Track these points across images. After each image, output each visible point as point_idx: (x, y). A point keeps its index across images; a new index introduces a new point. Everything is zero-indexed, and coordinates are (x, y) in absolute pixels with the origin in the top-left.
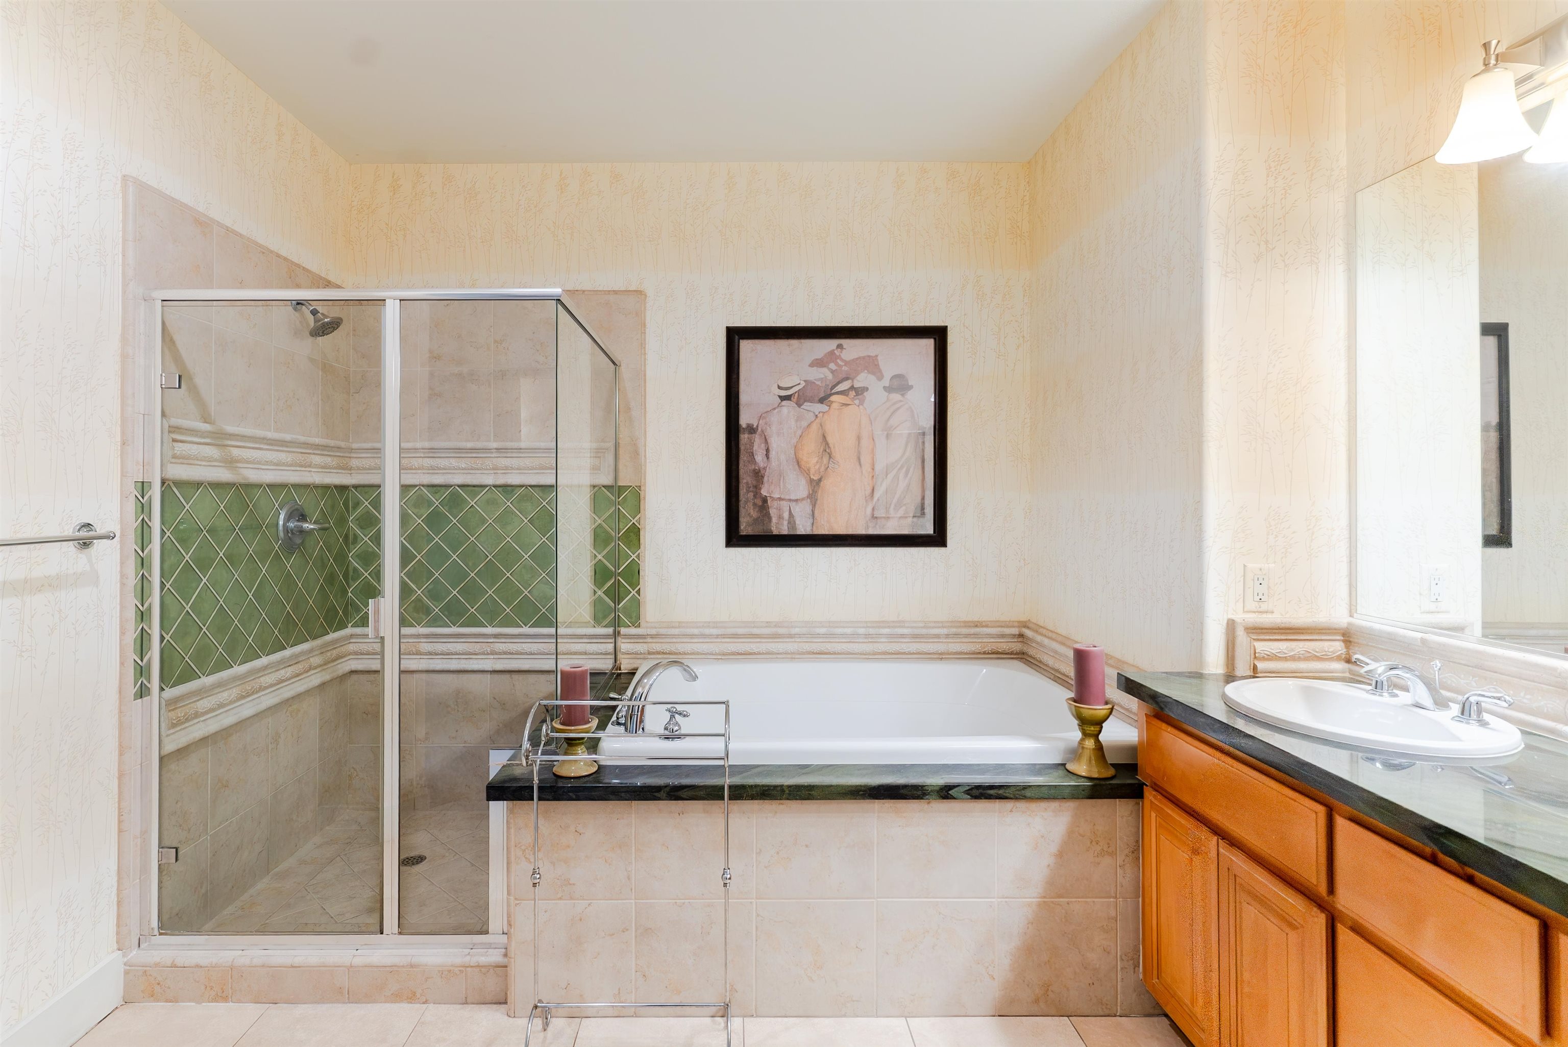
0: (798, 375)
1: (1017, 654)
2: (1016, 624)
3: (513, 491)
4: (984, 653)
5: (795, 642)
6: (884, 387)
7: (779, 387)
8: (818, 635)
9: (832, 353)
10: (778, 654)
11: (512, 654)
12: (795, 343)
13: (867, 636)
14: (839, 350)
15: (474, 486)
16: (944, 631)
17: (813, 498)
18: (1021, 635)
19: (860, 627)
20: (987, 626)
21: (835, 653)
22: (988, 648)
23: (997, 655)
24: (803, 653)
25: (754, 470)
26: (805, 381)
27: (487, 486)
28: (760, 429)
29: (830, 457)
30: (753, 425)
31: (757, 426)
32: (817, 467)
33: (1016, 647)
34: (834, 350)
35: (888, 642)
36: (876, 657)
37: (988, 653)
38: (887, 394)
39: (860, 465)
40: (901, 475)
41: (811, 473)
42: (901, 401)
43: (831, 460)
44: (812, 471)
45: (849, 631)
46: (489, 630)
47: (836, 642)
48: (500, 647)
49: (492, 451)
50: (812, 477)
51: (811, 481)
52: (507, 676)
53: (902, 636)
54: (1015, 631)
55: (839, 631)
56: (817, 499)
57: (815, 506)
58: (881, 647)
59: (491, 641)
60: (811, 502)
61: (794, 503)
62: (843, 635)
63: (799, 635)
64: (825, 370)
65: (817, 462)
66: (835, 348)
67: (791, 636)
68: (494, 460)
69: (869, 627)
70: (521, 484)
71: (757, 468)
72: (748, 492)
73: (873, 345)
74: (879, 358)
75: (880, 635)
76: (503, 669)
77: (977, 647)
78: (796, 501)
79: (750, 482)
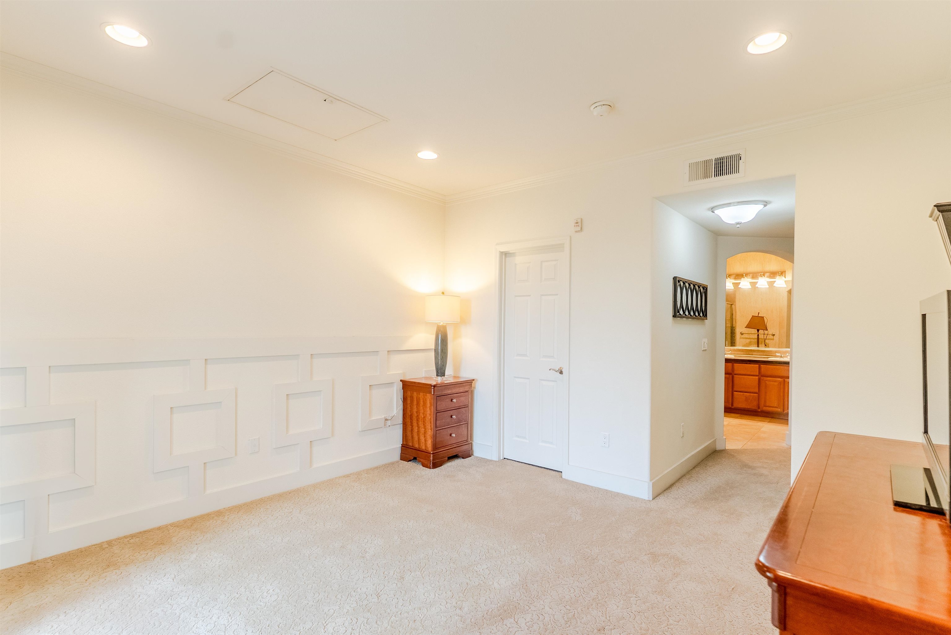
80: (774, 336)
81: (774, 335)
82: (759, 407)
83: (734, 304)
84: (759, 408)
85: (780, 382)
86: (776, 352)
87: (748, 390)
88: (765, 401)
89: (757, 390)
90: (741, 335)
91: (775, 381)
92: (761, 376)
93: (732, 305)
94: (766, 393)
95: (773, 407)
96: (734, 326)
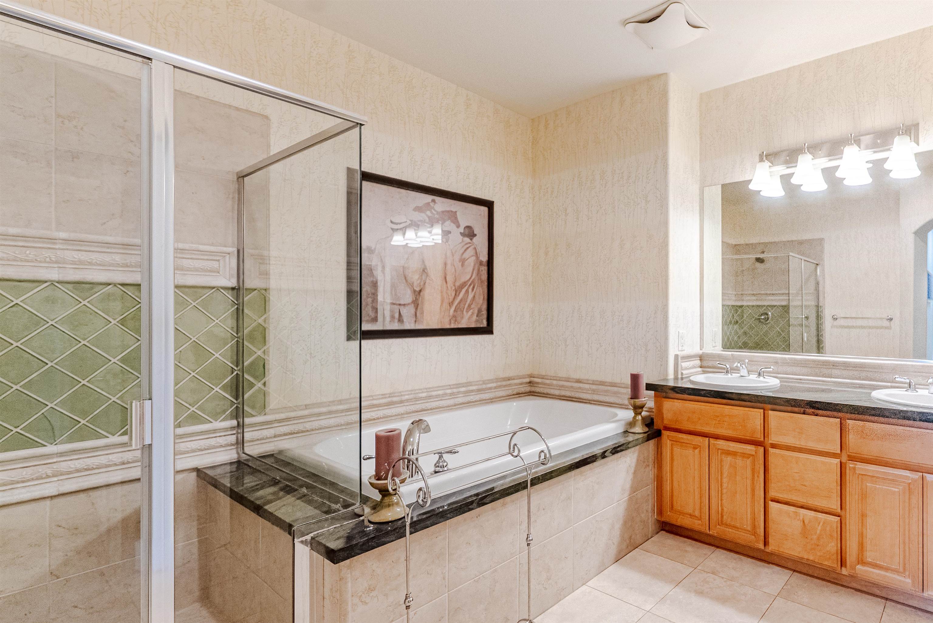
0: (405, 215)
1: (528, 393)
2: (527, 376)
3: (92, 288)
4: (513, 395)
5: (404, 406)
6: (461, 233)
7: (392, 222)
8: (421, 399)
9: (428, 204)
10: (392, 416)
11: (93, 469)
12: (403, 192)
13: (451, 394)
14: (433, 203)
15: (20, 281)
16: (494, 385)
17: (416, 303)
18: (530, 382)
19: (447, 389)
20: (514, 379)
21: (431, 409)
22: (515, 392)
23: (519, 395)
24: (410, 413)
25: (372, 282)
26: (410, 220)
27: (46, 282)
28: (377, 252)
29: (427, 276)
30: (371, 247)
31: (375, 249)
32: (418, 282)
33: (528, 389)
34: (430, 203)
35: (463, 396)
36: (457, 407)
37: (515, 395)
38: (462, 237)
39: (446, 282)
40: (470, 290)
41: (414, 286)
42: (470, 243)
43: (428, 277)
44: (415, 284)
45: (440, 392)
46: (50, 449)
47: (432, 402)
48: (64, 466)
49: (57, 241)
50: (415, 288)
51: (415, 291)
52: (82, 496)
53: (472, 391)
54: (528, 380)
55: (434, 393)
56: (418, 304)
57: (417, 309)
58: (460, 400)
59: (55, 460)
60: (415, 306)
61: (402, 307)
62: (437, 396)
63: (407, 400)
64: (423, 215)
65: (419, 278)
66: (430, 201)
67: (401, 402)
68: (59, 252)
69: (453, 388)
70: (109, 282)
71: (374, 280)
72: (368, 297)
73: (454, 204)
74: (458, 213)
75: (459, 393)
76: (78, 489)
77: (510, 392)
78: (404, 305)
79: (369, 290)
80: (892, 322)
81: (891, 319)
82: (843, 560)
83: (821, 263)
84: (843, 563)
85: (909, 484)
86: (895, 369)
87: (811, 502)
88: (861, 546)
89: (835, 505)
90: (832, 321)
91: (893, 481)
92: (849, 456)
93: (817, 264)
94: (863, 516)
95: (887, 569)
96: (820, 304)
